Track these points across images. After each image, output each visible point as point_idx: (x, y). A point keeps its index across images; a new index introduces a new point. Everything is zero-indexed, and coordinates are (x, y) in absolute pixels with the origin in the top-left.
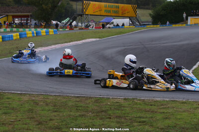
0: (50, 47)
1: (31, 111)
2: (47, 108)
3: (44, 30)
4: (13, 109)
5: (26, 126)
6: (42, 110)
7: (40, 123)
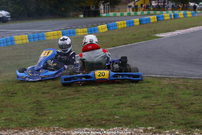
0: (188, 30)
1: (171, 94)
2: (188, 92)
3: (182, 12)
4: (153, 93)
5: (167, 110)
6: (183, 94)
7: (181, 107)
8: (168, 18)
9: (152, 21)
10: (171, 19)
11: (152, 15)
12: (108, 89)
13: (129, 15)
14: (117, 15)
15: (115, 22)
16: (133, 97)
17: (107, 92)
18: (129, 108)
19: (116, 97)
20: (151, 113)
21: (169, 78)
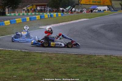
0: (59, 24)
1: (48, 63)
2: (58, 61)
3: (55, 14)
4: (37, 62)
5: (45, 72)
6: (55, 63)
7: (53, 71)
8: (47, 17)
9: (37, 19)
10: (49, 17)
11: (37, 15)
12: (9, 59)
13: (23, 15)
14: (16, 15)
15: (15, 19)
16: (24, 65)
17: (9, 61)
18: (23, 71)
19: (15, 64)
20: (35, 74)
21: (47, 53)
